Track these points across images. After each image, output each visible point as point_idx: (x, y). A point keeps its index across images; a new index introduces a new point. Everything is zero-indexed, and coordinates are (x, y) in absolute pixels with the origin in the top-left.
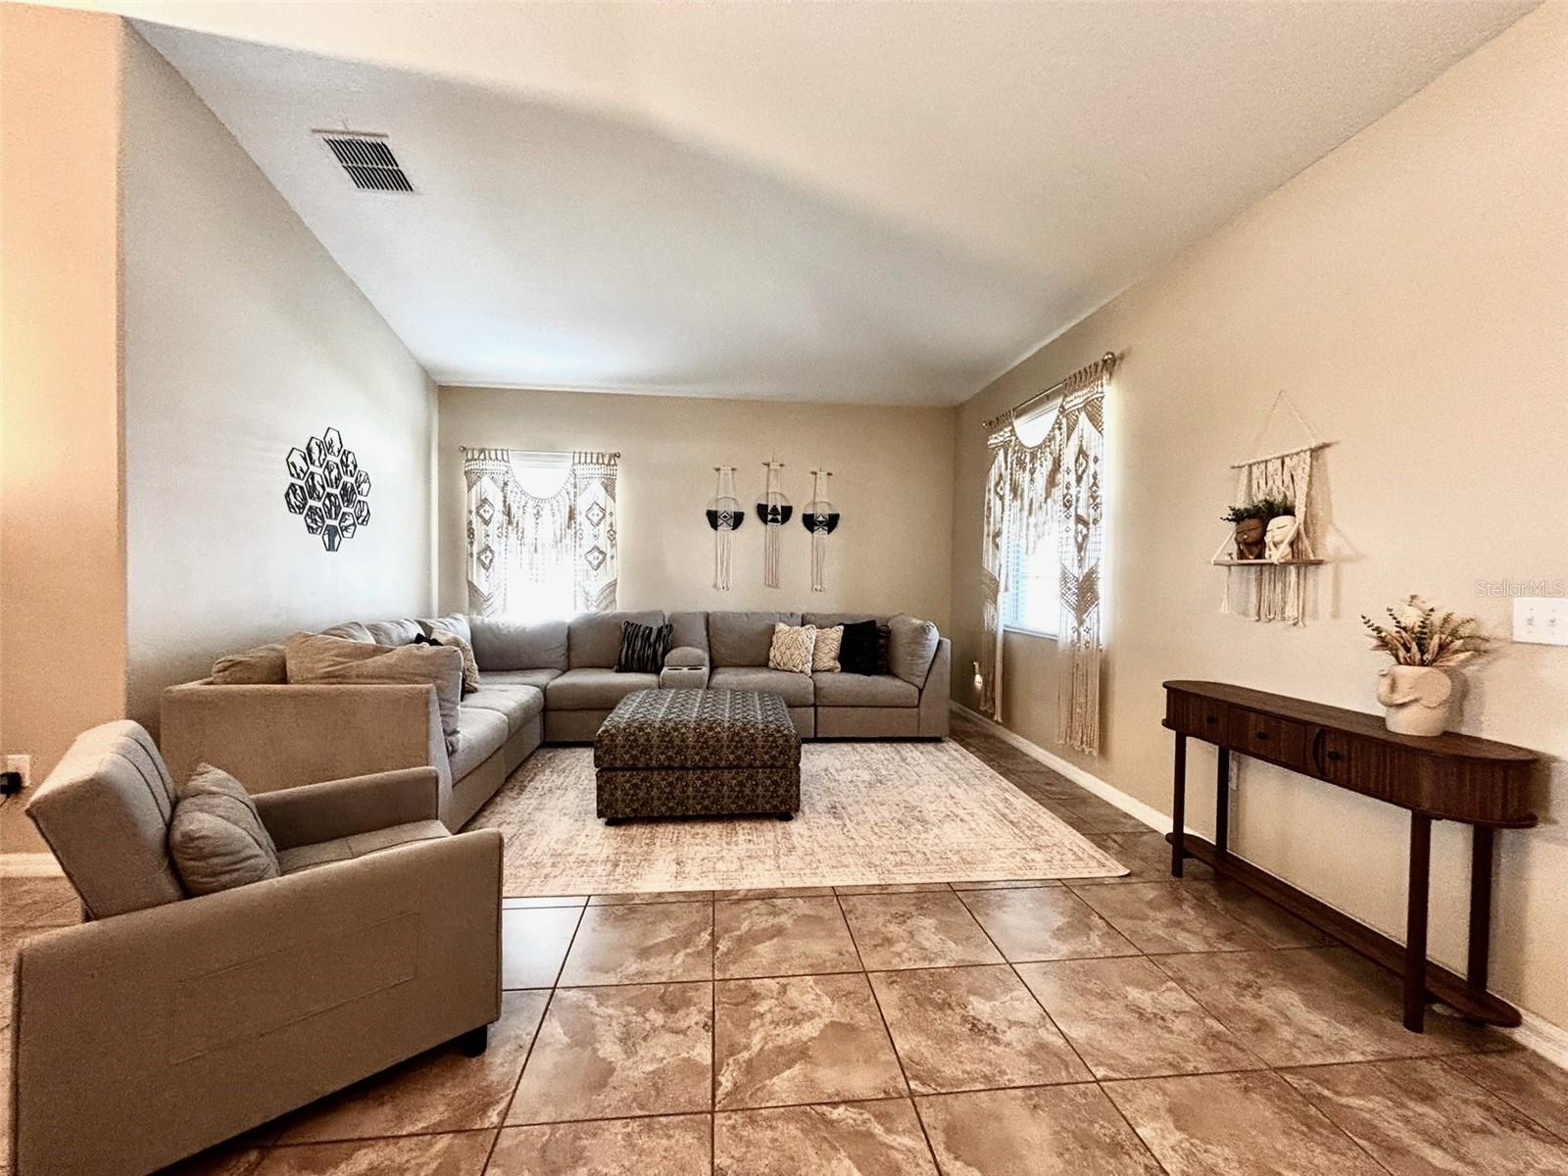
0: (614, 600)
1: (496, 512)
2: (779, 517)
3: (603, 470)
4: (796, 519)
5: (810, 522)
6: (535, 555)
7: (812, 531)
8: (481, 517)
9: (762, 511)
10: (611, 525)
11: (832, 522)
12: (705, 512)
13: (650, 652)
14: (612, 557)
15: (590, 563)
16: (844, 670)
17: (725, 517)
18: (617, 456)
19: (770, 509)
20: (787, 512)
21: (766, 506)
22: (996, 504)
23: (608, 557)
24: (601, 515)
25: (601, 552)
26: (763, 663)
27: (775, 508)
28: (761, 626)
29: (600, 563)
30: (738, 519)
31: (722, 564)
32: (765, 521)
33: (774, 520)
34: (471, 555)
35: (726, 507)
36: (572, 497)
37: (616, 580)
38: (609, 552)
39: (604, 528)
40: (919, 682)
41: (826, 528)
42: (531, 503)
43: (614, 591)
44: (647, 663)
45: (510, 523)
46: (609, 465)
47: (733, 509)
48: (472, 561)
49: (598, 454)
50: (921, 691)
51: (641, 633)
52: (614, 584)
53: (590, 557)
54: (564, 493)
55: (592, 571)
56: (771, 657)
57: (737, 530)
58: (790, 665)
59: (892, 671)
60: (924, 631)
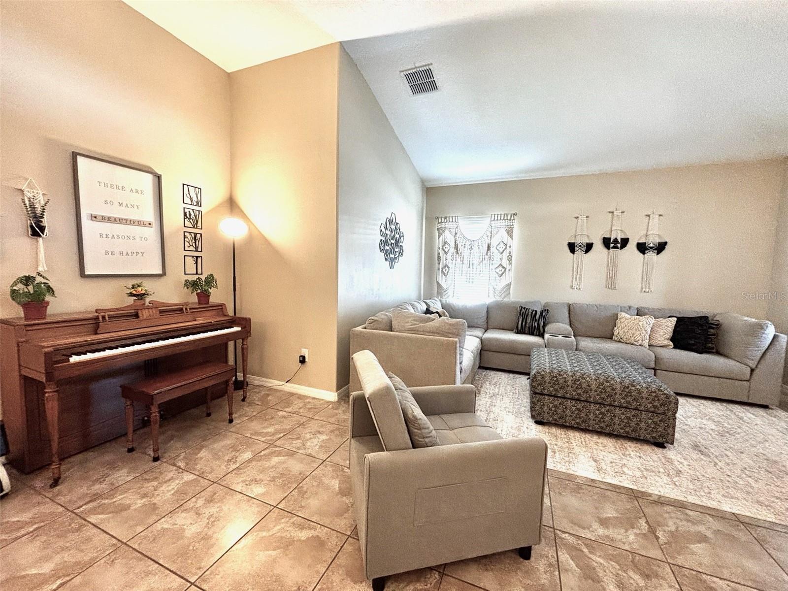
0: (509, 293)
1: (451, 248)
2: (619, 245)
3: (507, 223)
4: (632, 246)
5: (642, 248)
6: (469, 269)
7: (644, 253)
8: (444, 250)
9: (606, 242)
10: (510, 253)
11: (660, 248)
12: (567, 243)
13: (536, 324)
14: (509, 270)
15: (497, 273)
16: (675, 347)
17: (580, 246)
18: (515, 214)
19: (612, 240)
20: (625, 242)
21: (610, 239)
23: (507, 270)
24: (504, 247)
25: (503, 267)
26: (610, 337)
27: (616, 240)
28: (609, 313)
29: (503, 273)
30: (589, 247)
31: (576, 275)
32: (608, 247)
33: (615, 247)
34: (439, 269)
35: (582, 240)
36: (489, 238)
37: (511, 283)
38: (508, 267)
39: (506, 254)
40: (752, 364)
41: (656, 251)
42: (468, 243)
43: (510, 288)
44: (534, 330)
45: (457, 253)
46: (510, 220)
47: (586, 241)
48: (439, 272)
49: (504, 214)
50: (752, 370)
51: (530, 313)
52: (509, 285)
53: (498, 270)
54: (485, 237)
55: (498, 277)
56: (616, 333)
57: (588, 254)
58: (632, 340)
59: (721, 352)
60: (761, 327)
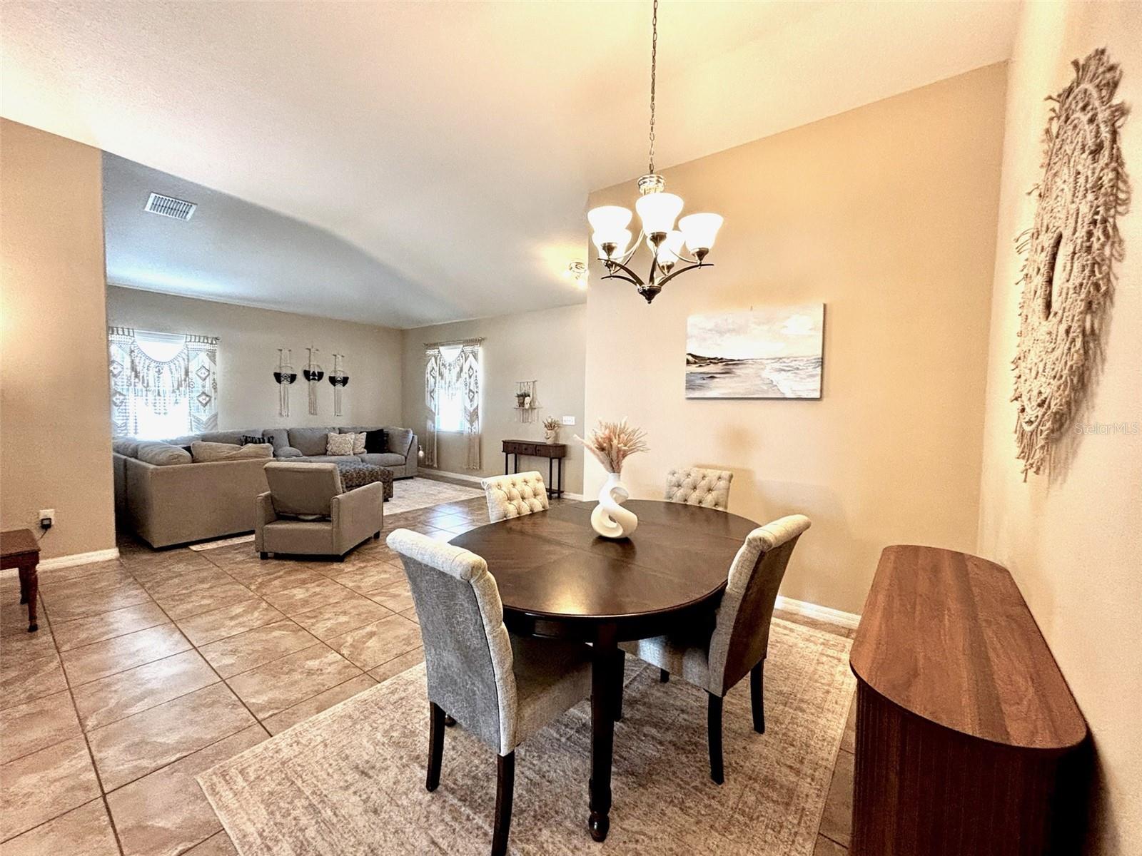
0: (216, 424)
1: (125, 370)
2: (316, 378)
3: (208, 346)
4: (326, 378)
5: (333, 380)
6: (157, 398)
7: (335, 385)
9: (307, 374)
10: (214, 380)
11: (345, 381)
12: (273, 374)
14: (216, 398)
15: (201, 402)
16: (369, 452)
17: (286, 376)
18: (217, 339)
19: (311, 373)
20: (321, 375)
21: (309, 372)
22: (432, 380)
23: (213, 399)
24: (207, 373)
25: (207, 396)
26: (325, 453)
27: (314, 373)
28: (318, 435)
29: (207, 402)
30: (293, 378)
31: (284, 403)
32: (309, 380)
33: (314, 379)
35: (286, 371)
36: (186, 360)
37: (217, 413)
38: (213, 395)
39: (208, 383)
40: (406, 454)
41: (342, 384)
42: (153, 365)
43: (216, 420)
45: (136, 376)
46: (212, 344)
47: (290, 372)
49: (204, 337)
50: (406, 458)
52: (216, 416)
53: (201, 399)
54: (180, 359)
55: (202, 407)
56: (329, 449)
57: (292, 384)
58: (343, 452)
59: (394, 450)
60: (407, 432)
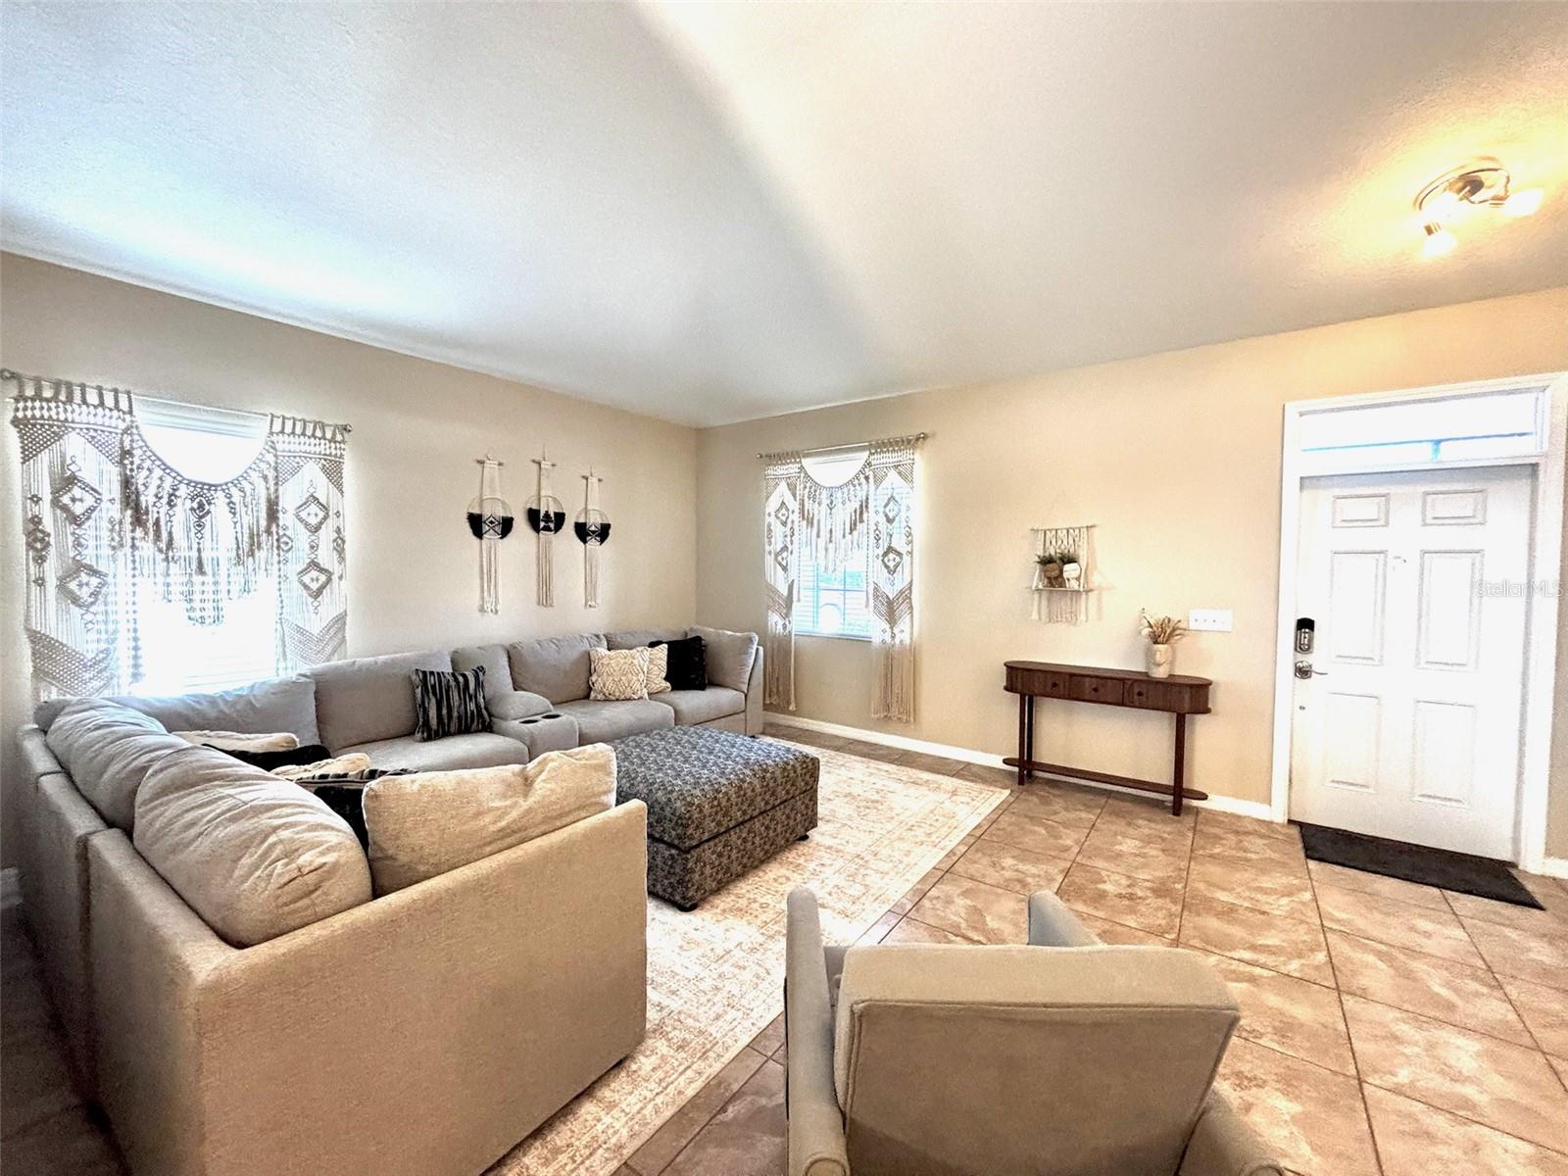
0: (343, 642)
1: (105, 505)
2: (552, 525)
3: (323, 448)
4: (568, 527)
5: (582, 531)
6: (197, 579)
7: (585, 542)
8: (65, 508)
9: (533, 517)
10: (338, 531)
11: (603, 533)
12: (466, 516)
14: (341, 578)
15: (306, 587)
17: (491, 522)
18: (345, 429)
19: (542, 514)
20: (560, 519)
21: (538, 512)
22: (778, 530)
23: (335, 578)
24: (321, 515)
25: (322, 570)
26: (587, 696)
27: (547, 514)
29: (323, 587)
30: (506, 526)
31: (489, 583)
32: (537, 529)
33: (546, 528)
34: (40, 582)
35: (493, 511)
36: (272, 482)
37: (345, 611)
38: (336, 569)
39: (327, 535)
40: (745, 688)
41: (598, 539)
42: (183, 491)
43: (342, 628)
45: (138, 521)
46: (333, 440)
47: (501, 513)
48: (44, 601)
49: (316, 423)
50: (746, 696)
52: (343, 619)
53: (306, 579)
54: (255, 477)
55: (311, 600)
56: (597, 686)
57: (505, 539)
58: (628, 693)
